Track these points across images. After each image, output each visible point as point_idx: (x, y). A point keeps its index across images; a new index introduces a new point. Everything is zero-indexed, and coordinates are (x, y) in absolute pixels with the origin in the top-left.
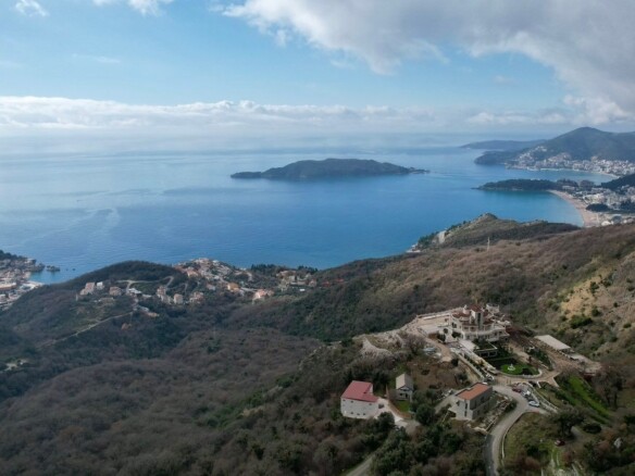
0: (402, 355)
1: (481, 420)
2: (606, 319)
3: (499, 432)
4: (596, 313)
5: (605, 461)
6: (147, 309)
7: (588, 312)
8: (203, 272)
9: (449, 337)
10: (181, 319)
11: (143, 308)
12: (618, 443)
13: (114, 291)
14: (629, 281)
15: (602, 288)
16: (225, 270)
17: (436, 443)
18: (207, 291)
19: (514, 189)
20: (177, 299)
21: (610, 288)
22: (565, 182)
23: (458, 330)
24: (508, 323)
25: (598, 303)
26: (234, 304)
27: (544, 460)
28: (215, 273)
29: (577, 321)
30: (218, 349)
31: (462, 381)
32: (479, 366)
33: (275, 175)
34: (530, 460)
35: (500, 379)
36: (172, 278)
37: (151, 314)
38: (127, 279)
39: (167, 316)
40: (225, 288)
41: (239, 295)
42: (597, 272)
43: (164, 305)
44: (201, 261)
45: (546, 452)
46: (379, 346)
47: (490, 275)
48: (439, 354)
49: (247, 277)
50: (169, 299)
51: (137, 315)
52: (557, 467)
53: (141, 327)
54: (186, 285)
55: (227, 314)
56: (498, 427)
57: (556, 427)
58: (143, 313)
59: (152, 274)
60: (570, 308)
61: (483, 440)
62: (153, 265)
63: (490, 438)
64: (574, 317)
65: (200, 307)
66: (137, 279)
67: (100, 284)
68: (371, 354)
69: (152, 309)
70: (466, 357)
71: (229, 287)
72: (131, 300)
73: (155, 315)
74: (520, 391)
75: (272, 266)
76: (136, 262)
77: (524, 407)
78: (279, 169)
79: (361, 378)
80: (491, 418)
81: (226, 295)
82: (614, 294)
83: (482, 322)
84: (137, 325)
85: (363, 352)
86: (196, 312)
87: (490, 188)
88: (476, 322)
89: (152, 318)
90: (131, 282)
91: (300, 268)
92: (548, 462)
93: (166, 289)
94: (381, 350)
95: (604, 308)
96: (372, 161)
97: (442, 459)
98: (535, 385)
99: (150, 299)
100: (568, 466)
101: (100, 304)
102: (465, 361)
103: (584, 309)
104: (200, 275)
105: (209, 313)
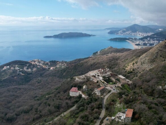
0: (85, 81)
1: (102, 95)
2: (136, 71)
3: (106, 97)
4: (133, 70)
5: (128, 102)
6: (21, 73)
7: (132, 70)
8: (36, 63)
9: (97, 76)
10: (31, 75)
12: (131, 98)
13: (12, 68)
14: (141, 62)
15: (135, 64)
16: (42, 62)
17: (91, 100)
18: (37, 68)
19: (117, 40)
20: (29, 70)
21: (137, 64)
22: (130, 38)
23: (99, 74)
24: (111, 72)
25: (134, 68)
26: (45, 71)
27: (115, 102)
28: (40, 63)
29: (129, 72)
30: (40, 82)
31: (99, 86)
32: (103, 83)
33: (56, 37)
34: (112, 103)
35: (108, 85)
36: (28, 65)
37: (22, 74)
38: (16, 65)
39: (27, 75)
41: (46, 69)
42: (134, 60)
43: (26, 72)
44: (36, 60)
45: (116, 101)
46: (80, 79)
47: (109, 62)
48: (94, 80)
49: (48, 64)
50: (27, 70)
51: (18, 74)
52: (118, 104)
54: (32, 66)
55: (43, 73)
56: (106, 96)
57: (119, 95)
58: (20, 74)
59: (22, 63)
60: (128, 69)
61: (102, 99)
62: (22, 61)
63: (104, 98)
64: (128, 71)
65: (36, 72)
66: (18, 65)
67: (8, 67)
68: (77, 81)
69: (23, 73)
70: (100, 81)
71: (43, 67)
72: (17, 70)
74: (112, 88)
75: (55, 61)
76: (18, 60)
77: (113, 91)
78: (57, 35)
79: (75, 87)
80: (105, 94)
81: (43, 69)
82: (138, 65)
83: (104, 72)
84: (19, 77)
85: (76, 80)
87: (111, 40)
88: (103, 72)
89: (23, 75)
90: (17, 66)
91: (62, 61)
92: (116, 103)
93: (26, 67)
95: (135, 69)
96: (81, 33)
97: (92, 104)
98: (116, 87)
99: (22, 70)
100: (120, 103)
101: (8, 72)
102: (100, 82)
103: (131, 69)
104: (35, 64)
105: (38, 73)
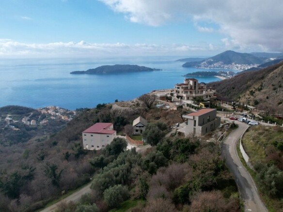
0: (139, 110)
6: (14, 127)
8: (50, 112)
9: (174, 98)
10: (34, 131)
11: (11, 126)
16: (62, 111)
18: (50, 120)
19: (200, 76)
20: (33, 122)
22: (222, 72)
25: (257, 99)
28: (57, 112)
33: (91, 72)
36: (32, 113)
37: (15, 129)
38: (7, 114)
39: (25, 130)
40: (60, 118)
41: (68, 121)
43: (25, 125)
44: (50, 107)
46: (123, 106)
48: (168, 107)
49: (73, 113)
50: (28, 123)
51: (6, 129)
53: (8, 134)
58: (12, 129)
59: (20, 111)
61: (218, 147)
62: (22, 107)
63: (224, 145)
65: (45, 126)
66: (12, 114)
68: (117, 110)
69: (17, 127)
71: (63, 118)
72: (5, 122)
73: (18, 129)
76: (13, 106)
78: (93, 69)
80: (219, 133)
81: (60, 121)
83: (197, 88)
84: (6, 134)
85: (111, 110)
86: (42, 128)
89: (15, 131)
90: (9, 115)
93: (28, 118)
94: (125, 108)
95: (261, 100)
99: (17, 122)
104: (48, 113)
105: (49, 129)
